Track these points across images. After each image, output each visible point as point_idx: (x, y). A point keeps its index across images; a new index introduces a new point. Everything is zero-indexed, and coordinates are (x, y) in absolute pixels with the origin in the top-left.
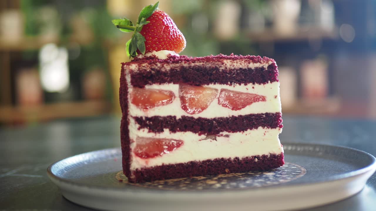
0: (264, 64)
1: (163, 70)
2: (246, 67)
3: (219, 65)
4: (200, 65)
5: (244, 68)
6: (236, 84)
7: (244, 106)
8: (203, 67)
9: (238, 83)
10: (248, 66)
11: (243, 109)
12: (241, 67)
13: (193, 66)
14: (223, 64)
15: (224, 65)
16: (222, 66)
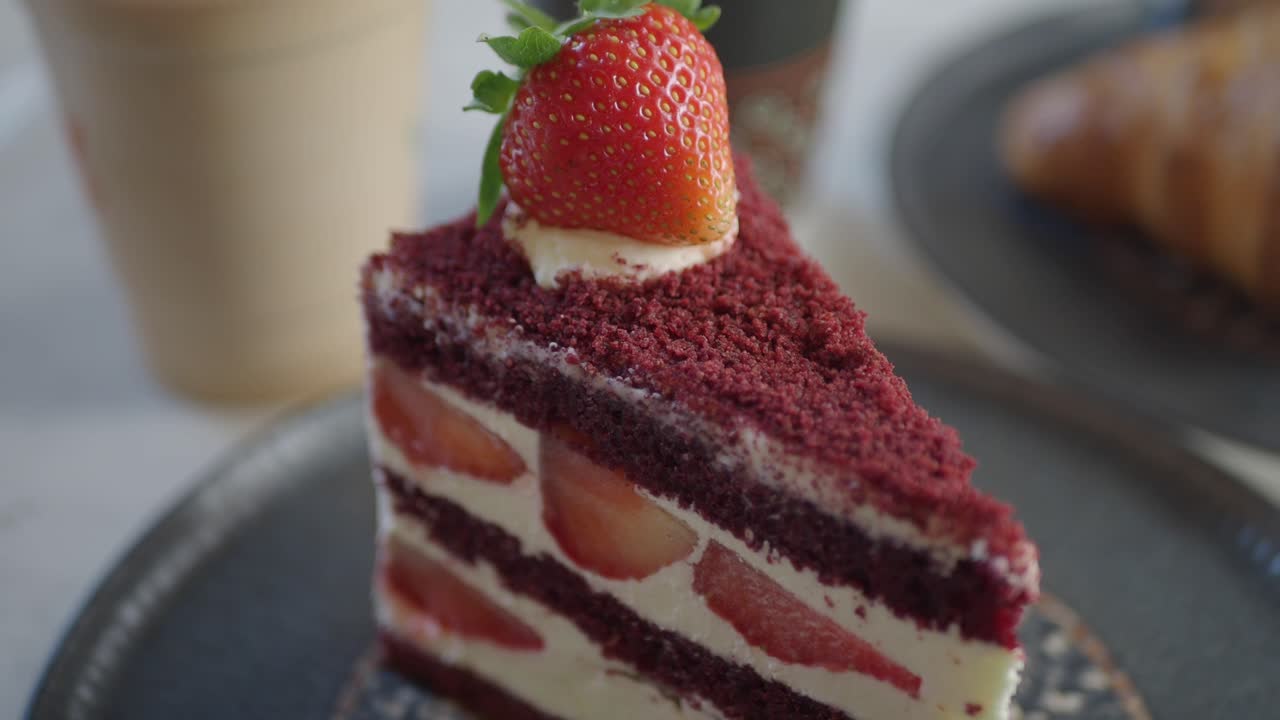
0: (941, 542)
1: (479, 347)
2: (837, 512)
3: (711, 439)
4: (625, 399)
5: (826, 509)
6: (781, 555)
7: (807, 659)
8: (641, 414)
9: (788, 555)
10: (847, 511)
11: (798, 668)
12: (811, 495)
13: (599, 391)
14: (734, 441)
15: (739, 449)
16: (727, 448)
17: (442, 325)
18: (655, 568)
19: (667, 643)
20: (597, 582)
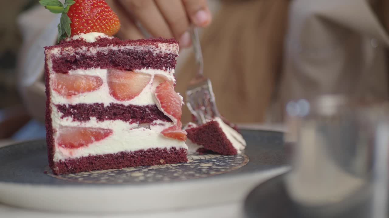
1: (89, 54)
3: (152, 49)
6: (172, 69)
8: (135, 50)
13: (123, 50)
14: (157, 47)
17: (76, 53)
18: (142, 90)
19: (147, 109)
20: (126, 103)
